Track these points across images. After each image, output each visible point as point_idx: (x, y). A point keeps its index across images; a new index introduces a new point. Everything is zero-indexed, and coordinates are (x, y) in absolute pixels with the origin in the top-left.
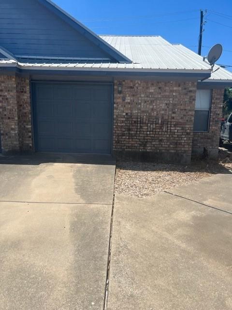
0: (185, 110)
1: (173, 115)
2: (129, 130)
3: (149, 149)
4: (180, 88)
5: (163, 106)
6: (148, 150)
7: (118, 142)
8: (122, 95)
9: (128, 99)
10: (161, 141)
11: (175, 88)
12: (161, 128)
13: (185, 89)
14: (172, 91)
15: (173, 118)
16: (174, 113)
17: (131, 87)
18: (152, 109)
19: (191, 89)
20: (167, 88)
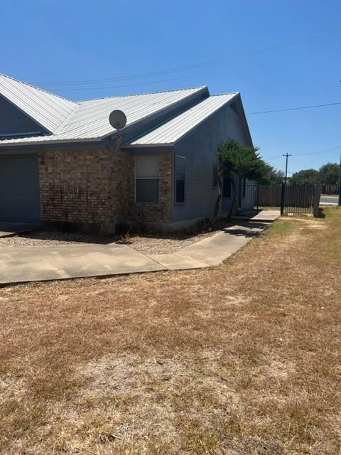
0: (99, 178)
1: (89, 184)
2: (53, 199)
3: (70, 219)
4: (92, 157)
5: (79, 175)
6: (70, 221)
7: (44, 212)
8: (44, 166)
9: (50, 170)
10: (80, 210)
11: (88, 157)
12: (79, 197)
13: (97, 157)
14: (86, 160)
15: (89, 187)
16: (89, 182)
17: (52, 158)
18: (71, 179)
19: (102, 157)
20: (81, 157)
